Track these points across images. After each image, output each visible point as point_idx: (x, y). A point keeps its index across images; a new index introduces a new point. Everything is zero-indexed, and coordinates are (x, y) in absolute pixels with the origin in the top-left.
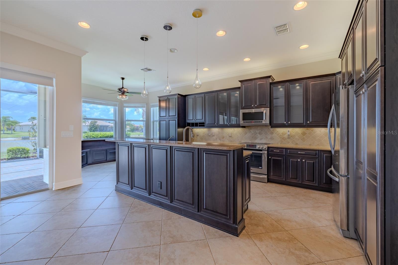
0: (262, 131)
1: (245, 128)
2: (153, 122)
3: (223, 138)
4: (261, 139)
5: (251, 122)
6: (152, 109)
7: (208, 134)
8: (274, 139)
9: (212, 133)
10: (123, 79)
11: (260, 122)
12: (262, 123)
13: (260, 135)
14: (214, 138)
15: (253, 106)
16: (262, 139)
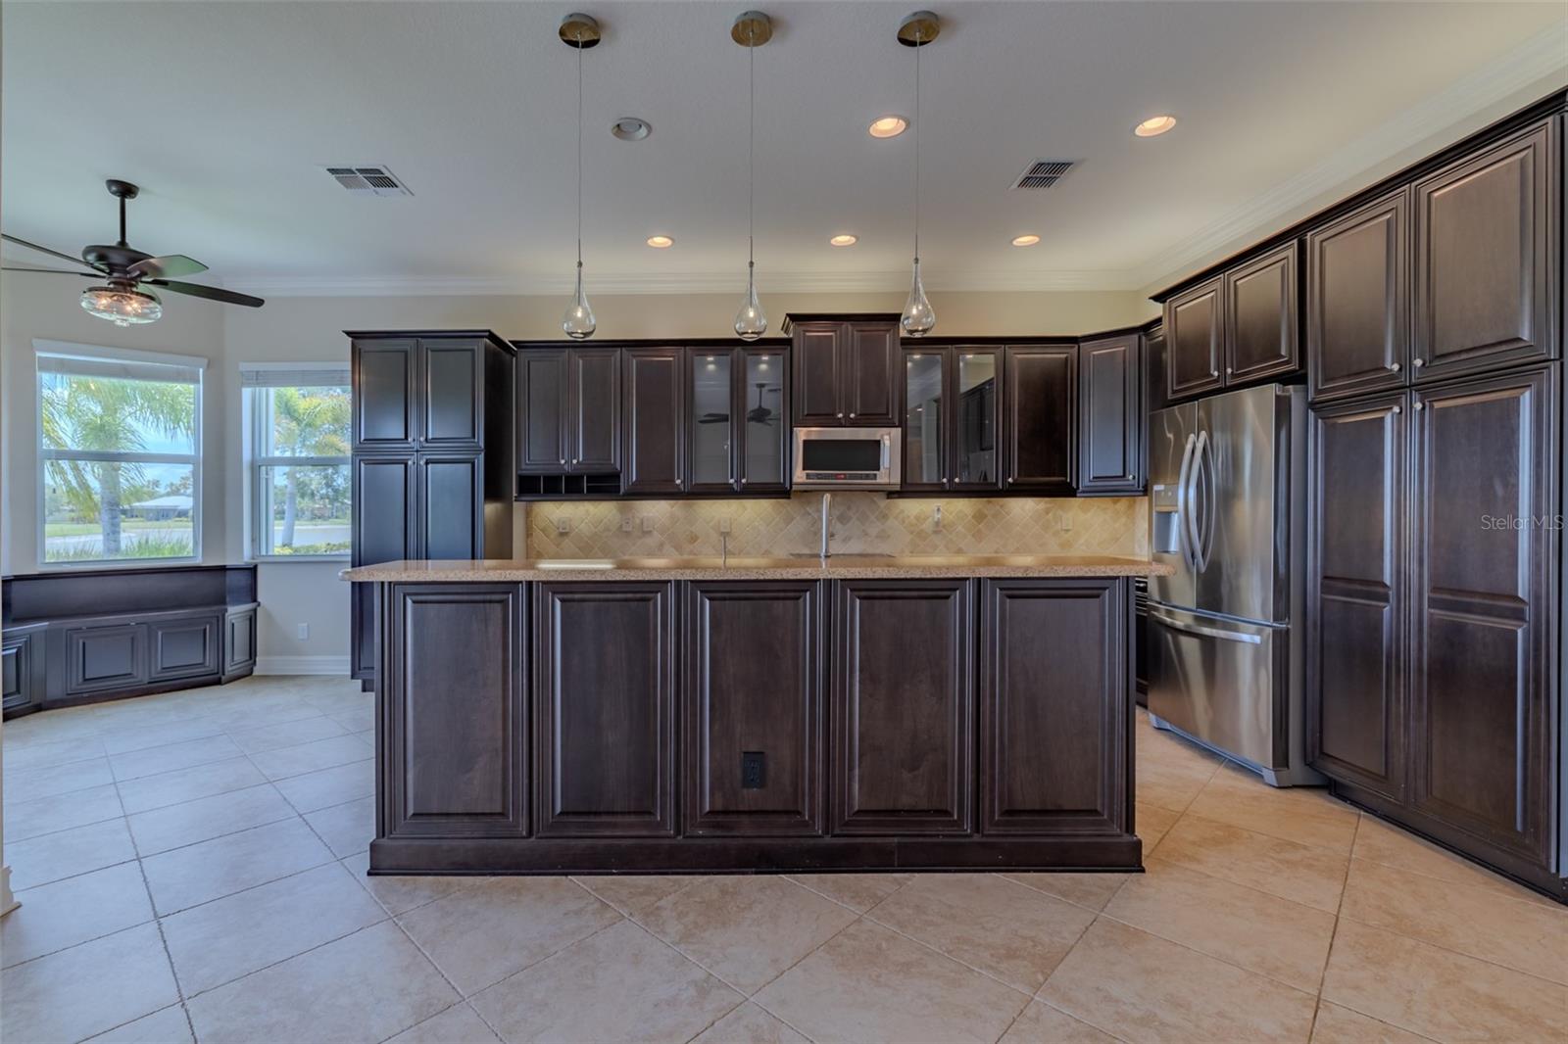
0: (849, 508)
1: (789, 498)
2: (255, 468)
3: (693, 539)
4: (846, 540)
5: (836, 477)
6: (247, 393)
7: (621, 526)
8: (889, 536)
9: (638, 521)
10: (125, 190)
11: (867, 477)
12: (873, 481)
13: (842, 523)
14: (651, 541)
15: (840, 415)
16: (850, 539)
